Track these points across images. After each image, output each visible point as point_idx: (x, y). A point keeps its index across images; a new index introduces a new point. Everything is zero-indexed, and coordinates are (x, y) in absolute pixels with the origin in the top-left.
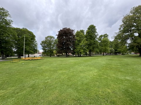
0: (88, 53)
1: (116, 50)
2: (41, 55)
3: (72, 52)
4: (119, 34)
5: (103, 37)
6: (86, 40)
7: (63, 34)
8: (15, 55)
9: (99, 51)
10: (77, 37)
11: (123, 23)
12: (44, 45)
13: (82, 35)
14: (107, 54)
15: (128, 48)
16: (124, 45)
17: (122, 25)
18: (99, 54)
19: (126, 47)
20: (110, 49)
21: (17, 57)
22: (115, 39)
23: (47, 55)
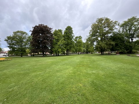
0: (66, 52)
1: (87, 50)
2: (5, 54)
3: (50, 51)
4: (89, 37)
5: (78, 39)
6: (64, 40)
7: (40, 31)
9: (75, 50)
10: (55, 36)
11: (91, 29)
12: (12, 42)
13: (60, 34)
14: (81, 53)
15: (95, 48)
16: (92, 46)
17: (91, 30)
18: (75, 53)
19: (94, 48)
20: (83, 49)
22: (87, 41)
23: (17, 55)
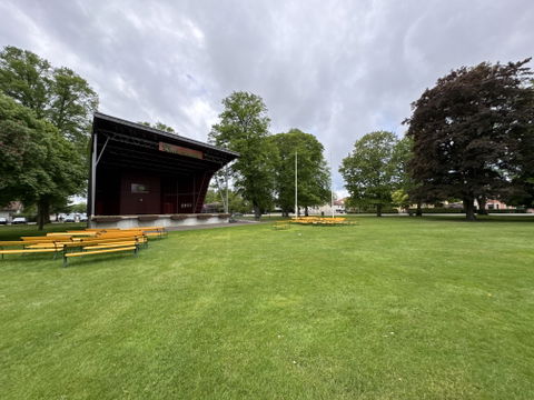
2: (340, 208)
8: (277, 209)
12: (353, 173)
21: (280, 215)
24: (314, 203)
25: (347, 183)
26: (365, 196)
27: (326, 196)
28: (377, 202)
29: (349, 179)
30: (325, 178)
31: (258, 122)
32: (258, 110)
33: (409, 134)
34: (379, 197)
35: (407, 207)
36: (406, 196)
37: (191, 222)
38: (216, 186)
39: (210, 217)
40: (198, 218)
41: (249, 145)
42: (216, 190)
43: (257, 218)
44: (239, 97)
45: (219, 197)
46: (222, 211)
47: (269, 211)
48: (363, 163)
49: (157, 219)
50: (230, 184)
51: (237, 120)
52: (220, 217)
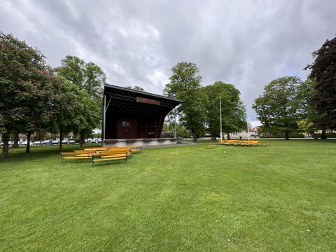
24: (234, 131)
25: (259, 116)
26: (274, 124)
27: (243, 126)
28: (285, 129)
29: (260, 113)
30: (242, 113)
31: (194, 79)
32: (194, 72)
33: (312, 76)
34: (286, 125)
35: (312, 132)
36: (311, 124)
37: (154, 143)
38: (169, 121)
39: (166, 140)
40: (159, 141)
41: (188, 94)
42: (168, 124)
43: (195, 141)
44: (181, 65)
45: (170, 128)
46: (172, 137)
47: (202, 137)
48: (271, 101)
49: (135, 141)
50: (177, 119)
51: (180, 79)
52: (171, 140)
